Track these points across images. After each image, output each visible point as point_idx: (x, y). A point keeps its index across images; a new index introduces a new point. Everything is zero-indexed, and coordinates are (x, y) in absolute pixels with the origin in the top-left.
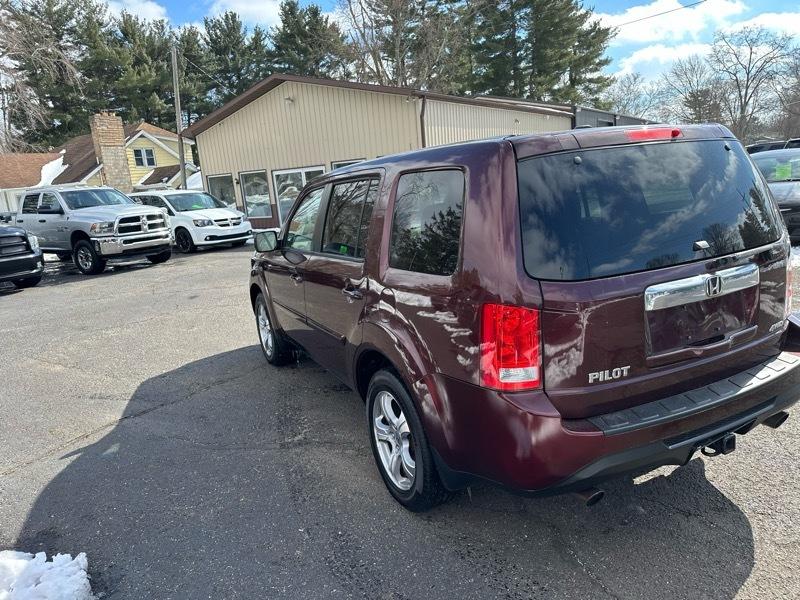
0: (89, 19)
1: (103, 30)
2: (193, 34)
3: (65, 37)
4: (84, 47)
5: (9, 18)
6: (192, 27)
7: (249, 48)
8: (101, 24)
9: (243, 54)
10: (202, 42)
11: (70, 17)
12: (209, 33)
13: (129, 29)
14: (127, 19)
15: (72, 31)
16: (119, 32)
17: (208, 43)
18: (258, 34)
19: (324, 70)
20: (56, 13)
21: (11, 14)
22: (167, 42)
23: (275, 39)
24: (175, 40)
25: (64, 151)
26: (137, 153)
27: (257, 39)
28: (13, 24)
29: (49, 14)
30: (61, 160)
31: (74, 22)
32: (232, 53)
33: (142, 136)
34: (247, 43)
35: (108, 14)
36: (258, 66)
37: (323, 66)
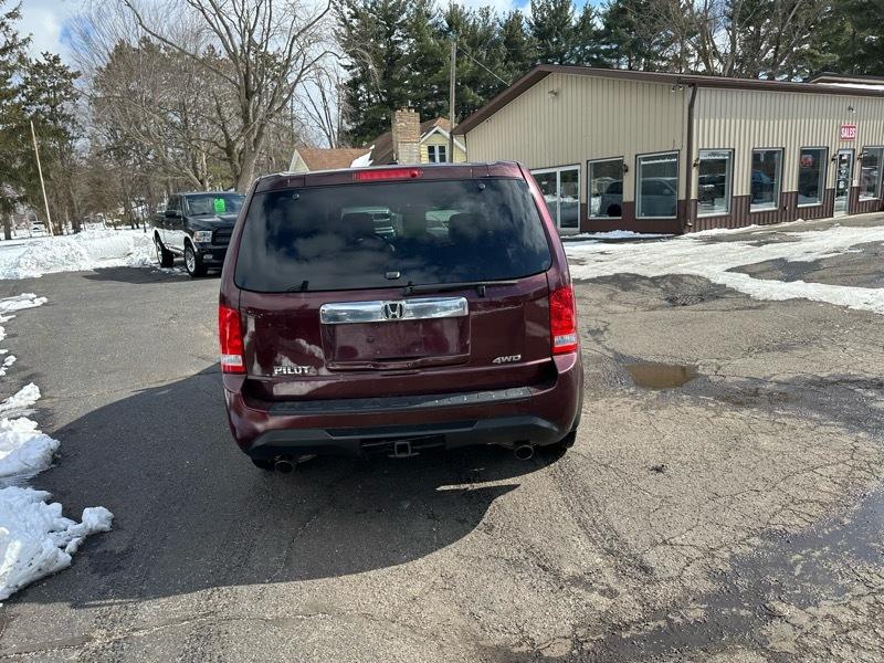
0: (418, 12)
1: (430, 22)
2: (517, 17)
3: (397, 31)
4: (412, 40)
5: (352, 17)
6: (517, 11)
7: (576, 28)
8: (428, 16)
9: (567, 37)
10: (525, 26)
11: (402, 12)
12: (534, 15)
13: (455, 19)
14: (454, 8)
15: (403, 25)
16: (445, 23)
17: (532, 27)
18: (587, 12)
19: (656, 48)
20: (390, 9)
21: (353, 12)
22: (490, 29)
23: (605, 15)
24: (498, 26)
25: (373, 147)
26: (431, 149)
27: (586, 19)
28: (355, 22)
29: (385, 9)
30: (368, 155)
31: (405, 16)
32: (557, 36)
33: (437, 132)
34: (574, 23)
35: (435, 5)
36: (583, 47)
37: (656, 44)
